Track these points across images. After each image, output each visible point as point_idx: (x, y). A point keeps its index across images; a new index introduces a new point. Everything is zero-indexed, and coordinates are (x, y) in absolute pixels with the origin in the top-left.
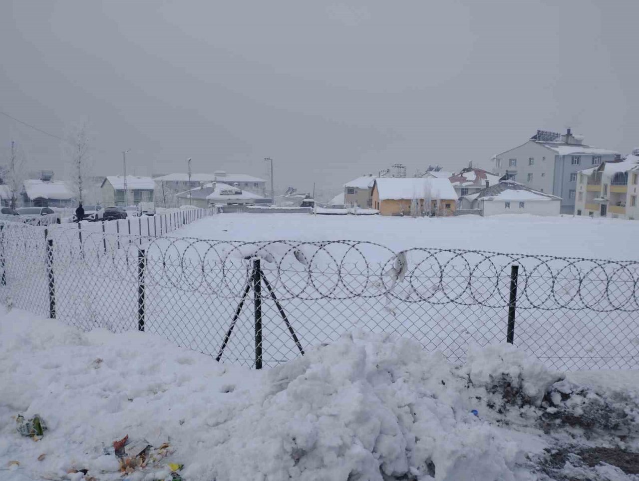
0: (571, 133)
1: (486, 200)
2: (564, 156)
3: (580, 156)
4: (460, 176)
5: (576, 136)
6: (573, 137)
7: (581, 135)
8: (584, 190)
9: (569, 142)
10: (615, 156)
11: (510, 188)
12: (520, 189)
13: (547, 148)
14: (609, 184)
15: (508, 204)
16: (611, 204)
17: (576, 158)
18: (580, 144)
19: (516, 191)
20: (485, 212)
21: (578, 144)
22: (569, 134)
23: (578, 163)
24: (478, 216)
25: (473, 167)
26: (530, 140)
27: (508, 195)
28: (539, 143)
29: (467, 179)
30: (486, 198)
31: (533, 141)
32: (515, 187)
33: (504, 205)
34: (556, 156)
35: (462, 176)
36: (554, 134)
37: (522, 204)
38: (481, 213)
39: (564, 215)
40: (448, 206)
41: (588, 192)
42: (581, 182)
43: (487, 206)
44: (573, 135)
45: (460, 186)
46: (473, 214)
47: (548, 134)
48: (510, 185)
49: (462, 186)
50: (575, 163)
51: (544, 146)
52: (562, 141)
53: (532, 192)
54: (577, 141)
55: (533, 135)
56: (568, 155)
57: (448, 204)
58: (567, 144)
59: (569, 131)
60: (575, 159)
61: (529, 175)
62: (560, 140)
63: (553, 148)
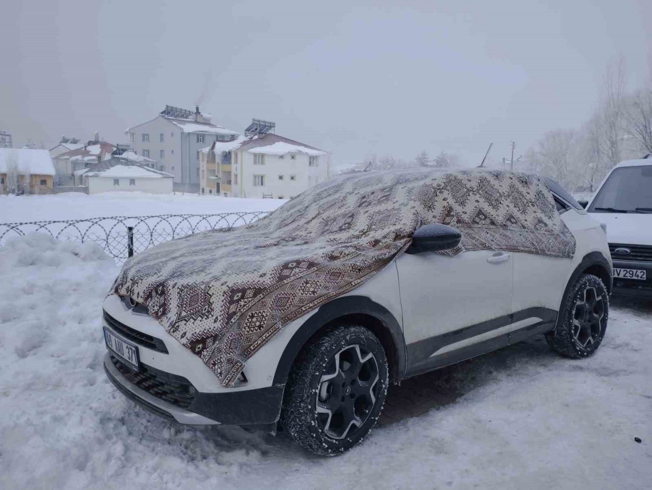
0: (200, 111)
1: (90, 176)
2: (189, 134)
3: (205, 135)
4: (84, 149)
5: (205, 115)
6: (202, 116)
7: (209, 114)
8: (205, 168)
9: (198, 121)
10: (230, 136)
11: (122, 164)
12: (133, 165)
13: (174, 124)
14: (220, 163)
15: (116, 181)
16: (223, 183)
17: (200, 136)
18: (209, 123)
19: (127, 167)
20: (91, 189)
21: (207, 123)
22: (198, 112)
23: (203, 142)
24: (82, 194)
25: (100, 140)
26: (159, 115)
27: (117, 171)
28: (168, 119)
29: (90, 153)
30: (90, 174)
31: (163, 116)
32: (128, 163)
33: (112, 182)
34: (182, 133)
35: (86, 149)
36: (185, 111)
37: (132, 181)
38: (86, 190)
39: (177, 193)
40: (44, 182)
41: (208, 170)
42: (203, 161)
43: (93, 184)
44: (202, 114)
45: (81, 160)
46: (75, 191)
47: (179, 110)
48: (123, 161)
49: (83, 160)
50: (201, 141)
51: (171, 122)
52: (193, 119)
53: (145, 168)
54: (205, 119)
55: (162, 111)
56: (193, 133)
57: (44, 180)
58: (196, 122)
59: (197, 109)
60: (199, 138)
61: (162, 151)
62: (191, 118)
63: (179, 125)
